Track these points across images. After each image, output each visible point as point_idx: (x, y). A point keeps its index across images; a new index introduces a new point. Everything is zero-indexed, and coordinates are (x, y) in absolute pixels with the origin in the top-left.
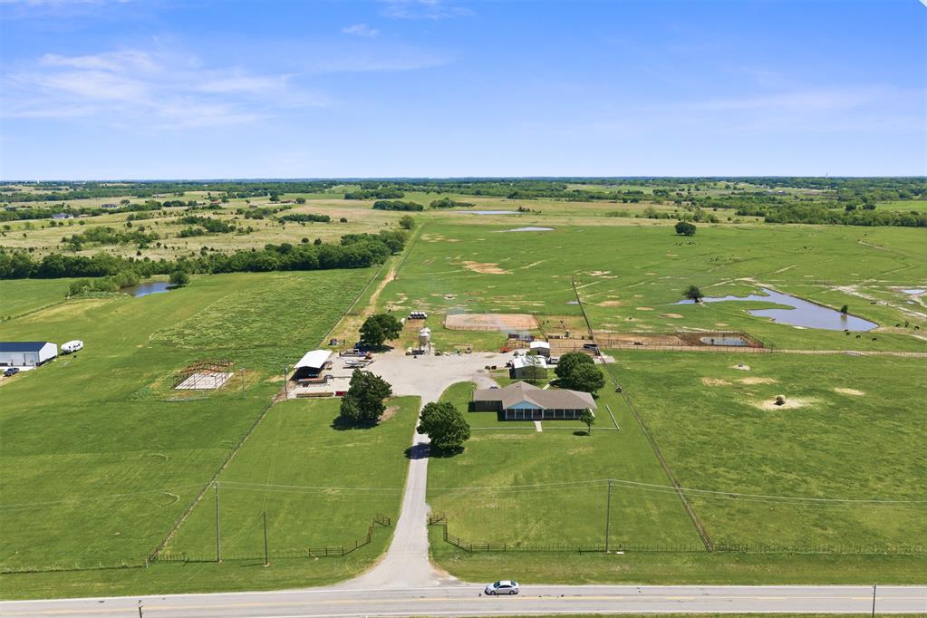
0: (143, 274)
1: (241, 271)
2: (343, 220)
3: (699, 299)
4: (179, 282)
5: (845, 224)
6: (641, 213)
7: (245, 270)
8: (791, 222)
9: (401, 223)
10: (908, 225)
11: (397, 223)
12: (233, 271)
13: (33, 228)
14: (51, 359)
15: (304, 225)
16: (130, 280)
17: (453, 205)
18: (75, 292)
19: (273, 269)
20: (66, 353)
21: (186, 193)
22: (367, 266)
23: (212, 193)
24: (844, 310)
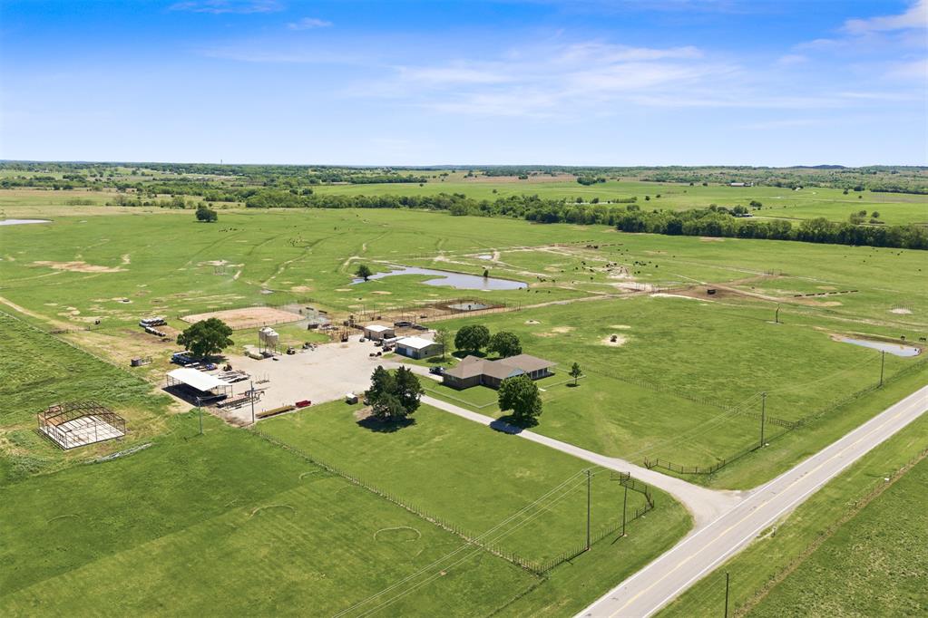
3: (368, 278)
5: (318, 207)
6: (110, 200)
8: (271, 207)
10: (367, 207)
24: (486, 275)
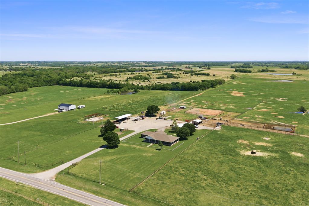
0: (131, 89)
1: (159, 90)
2: (214, 75)
4: (136, 92)
7: (160, 89)
9: (231, 77)
11: (230, 77)
12: (156, 89)
13: (126, 75)
14: (73, 109)
15: (198, 76)
16: (125, 90)
17: (268, 71)
18: (108, 93)
19: (168, 90)
20: (79, 108)
21: (182, 65)
22: (197, 90)
23: (190, 65)
